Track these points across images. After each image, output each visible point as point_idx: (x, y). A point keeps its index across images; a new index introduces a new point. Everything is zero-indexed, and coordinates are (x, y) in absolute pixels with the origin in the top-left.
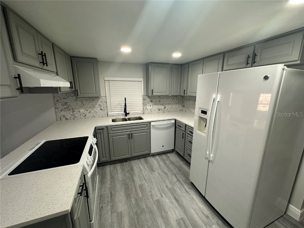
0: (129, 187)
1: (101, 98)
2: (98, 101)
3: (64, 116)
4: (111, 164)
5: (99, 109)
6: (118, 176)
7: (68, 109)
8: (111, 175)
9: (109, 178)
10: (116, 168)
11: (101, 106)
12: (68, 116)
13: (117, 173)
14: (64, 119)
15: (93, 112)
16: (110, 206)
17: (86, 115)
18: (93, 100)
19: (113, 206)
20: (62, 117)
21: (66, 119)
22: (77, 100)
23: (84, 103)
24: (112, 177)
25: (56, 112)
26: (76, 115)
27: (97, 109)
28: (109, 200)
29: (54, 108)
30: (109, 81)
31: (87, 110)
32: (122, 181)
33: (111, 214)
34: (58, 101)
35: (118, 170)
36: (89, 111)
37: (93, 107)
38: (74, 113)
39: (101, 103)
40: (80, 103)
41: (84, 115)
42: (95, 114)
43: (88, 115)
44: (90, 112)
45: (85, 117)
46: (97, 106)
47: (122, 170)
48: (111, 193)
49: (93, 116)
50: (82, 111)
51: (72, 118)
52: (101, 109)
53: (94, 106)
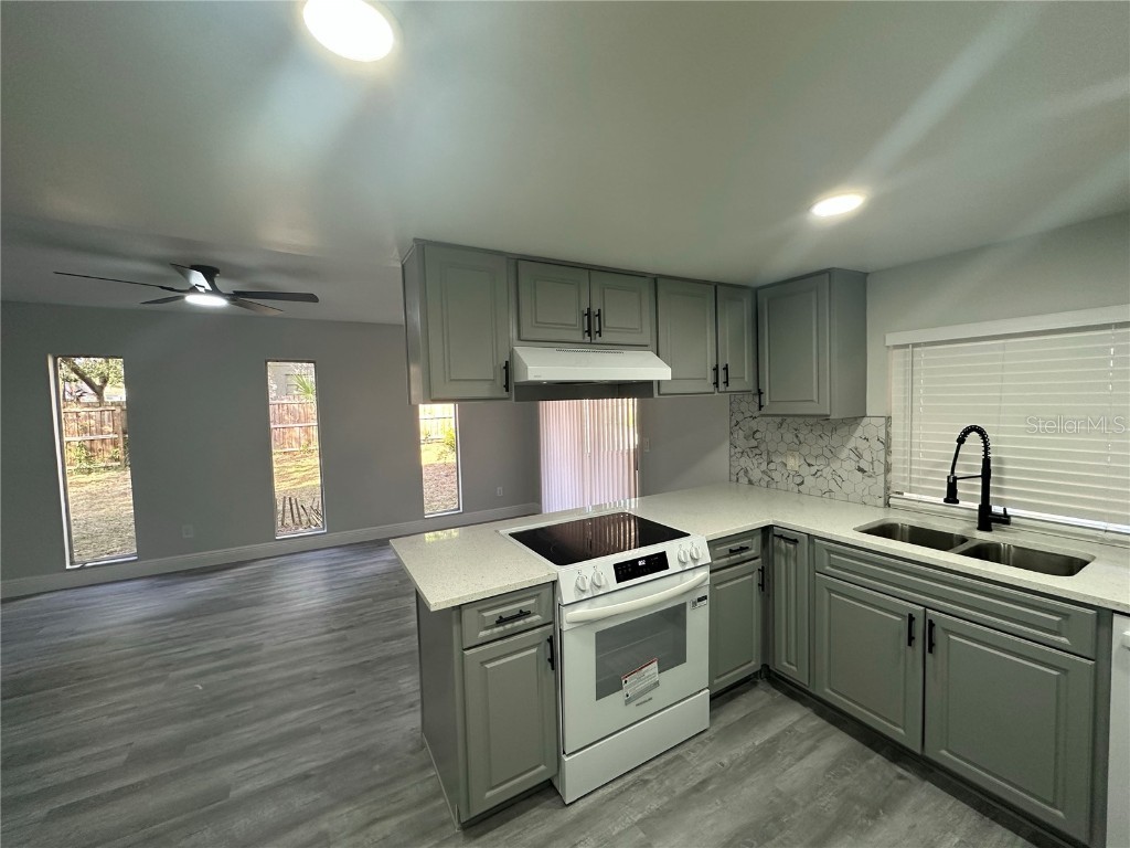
0: (770, 838)
1: (866, 420)
2: (850, 434)
3: (746, 472)
4: (820, 714)
5: (851, 465)
6: (790, 766)
7: (758, 451)
8: (774, 741)
9: (757, 743)
10: (818, 741)
11: (860, 456)
12: (756, 474)
13: (801, 758)
14: (744, 480)
15: (829, 477)
16: (660, 802)
17: (802, 483)
18: (835, 429)
19: (662, 814)
20: (742, 473)
21: (750, 482)
22: (785, 425)
23: (801, 437)
24: (767, 752)
25: (731, 456)
26: (774, 475)
27: (846, 466)
28: (679, 790)
29: (728, 443)
30: (906, 346)
31: (809, 465)
32: (779, 794)
33: (636, 824)
34: (738, 423)
35: (815, 754)
36: (813, 470)
37: (829, 455)
38: (772, 466)
39: (862, 445)
40: (789, 437)
41: (798, 480)
42: (833, 486)
43: (809, 481)
44: (819, 474)
45: (801, 488)
46: (845, 453)
47: (836, 768)
48: (704, 783)
49: (825, 489)
50: (793, 463)
51: (764, 484)
52: (860, 470)
53: (834, 453)
